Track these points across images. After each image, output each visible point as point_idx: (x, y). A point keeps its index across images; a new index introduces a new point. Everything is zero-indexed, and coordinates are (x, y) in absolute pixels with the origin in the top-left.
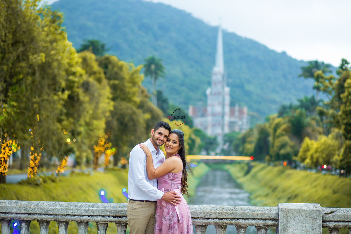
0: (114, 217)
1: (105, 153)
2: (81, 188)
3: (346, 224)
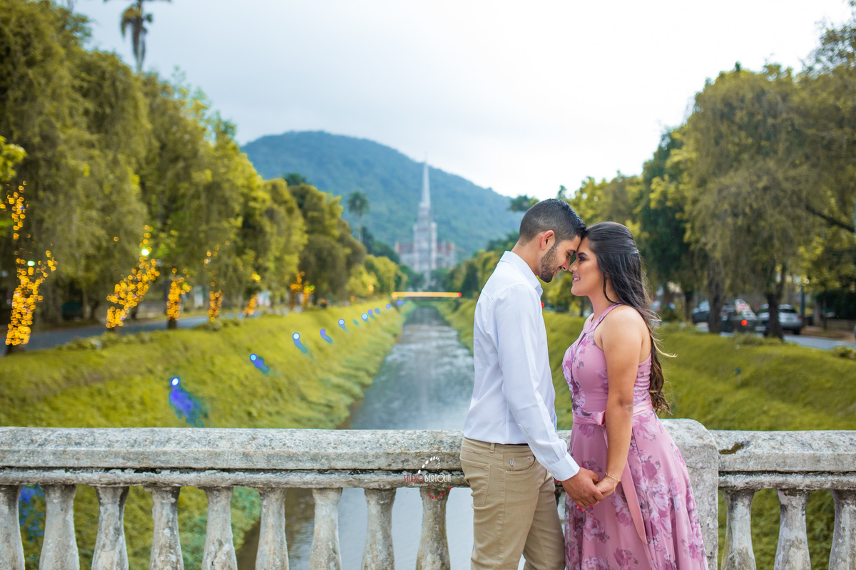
0: (138, 470)
1: (303, 291)
3: (779, 479)
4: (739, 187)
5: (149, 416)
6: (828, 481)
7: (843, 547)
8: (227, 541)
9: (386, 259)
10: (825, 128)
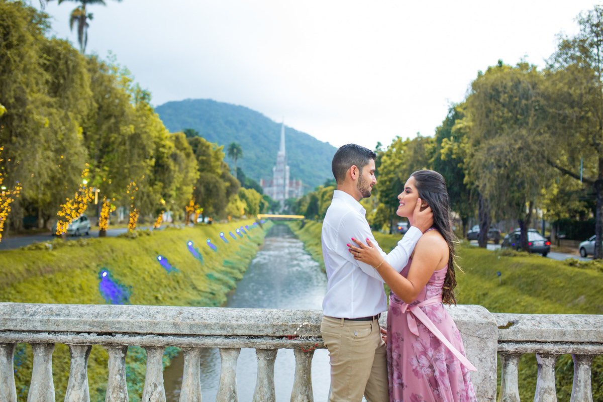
0: (99, 334)
1: (194, 212)
3: (538, 346)
4: (502, 147)
5: (86, 298)
6: (570, 349)
7: (580, 393)
8: (160, 384)
9: (253, 191)
10: (561, 108)
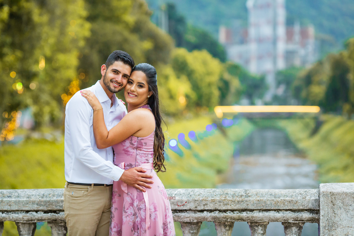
0: (46, 212)
2: (40, 164)
